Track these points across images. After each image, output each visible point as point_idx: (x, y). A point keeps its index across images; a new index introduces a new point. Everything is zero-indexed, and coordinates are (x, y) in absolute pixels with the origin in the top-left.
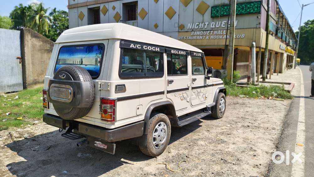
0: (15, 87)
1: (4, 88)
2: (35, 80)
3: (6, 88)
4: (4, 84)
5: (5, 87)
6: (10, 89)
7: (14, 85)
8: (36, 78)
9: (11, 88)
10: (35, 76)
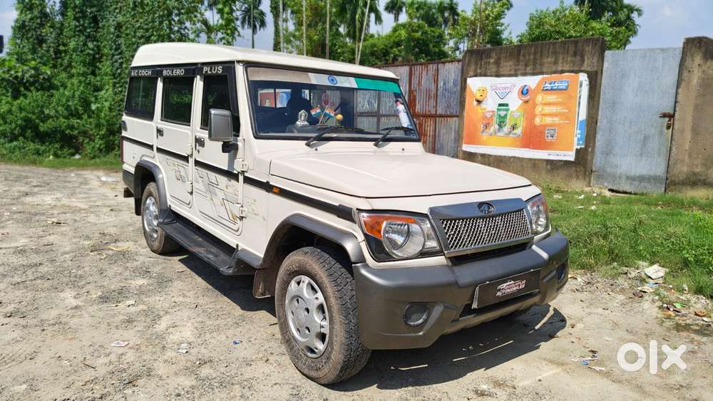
0: (643, 184)
1: (618, 179)
2: (695, 174)
3: (623, 180)
4: (619, 172)
5: (620, 177)
6: (631, 184)
7: (642, 179)
8: (698, 170)
9: (634, 182)
10: (697, 166)
